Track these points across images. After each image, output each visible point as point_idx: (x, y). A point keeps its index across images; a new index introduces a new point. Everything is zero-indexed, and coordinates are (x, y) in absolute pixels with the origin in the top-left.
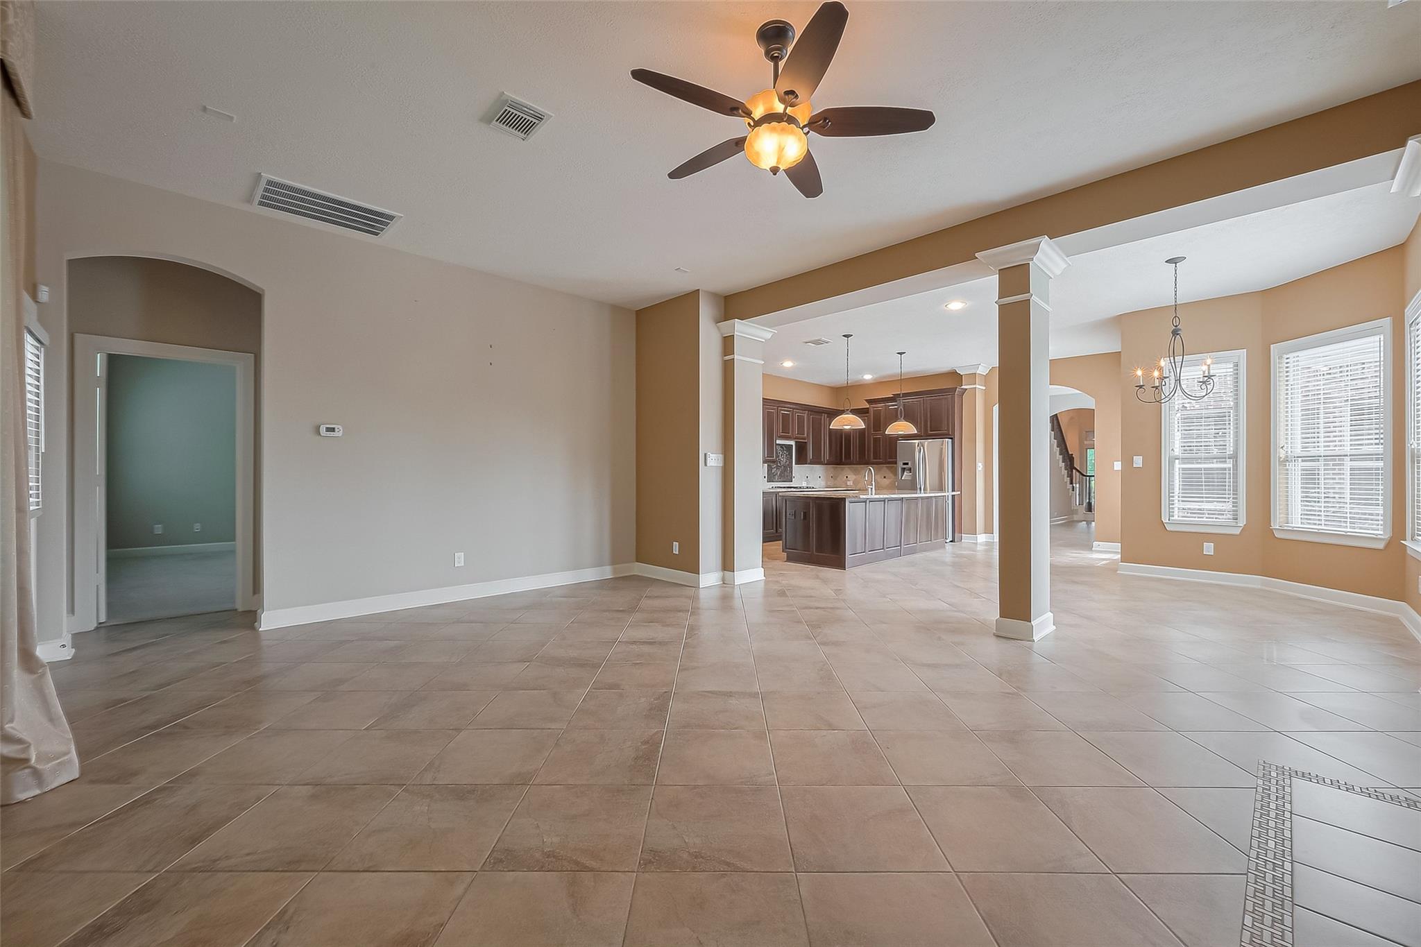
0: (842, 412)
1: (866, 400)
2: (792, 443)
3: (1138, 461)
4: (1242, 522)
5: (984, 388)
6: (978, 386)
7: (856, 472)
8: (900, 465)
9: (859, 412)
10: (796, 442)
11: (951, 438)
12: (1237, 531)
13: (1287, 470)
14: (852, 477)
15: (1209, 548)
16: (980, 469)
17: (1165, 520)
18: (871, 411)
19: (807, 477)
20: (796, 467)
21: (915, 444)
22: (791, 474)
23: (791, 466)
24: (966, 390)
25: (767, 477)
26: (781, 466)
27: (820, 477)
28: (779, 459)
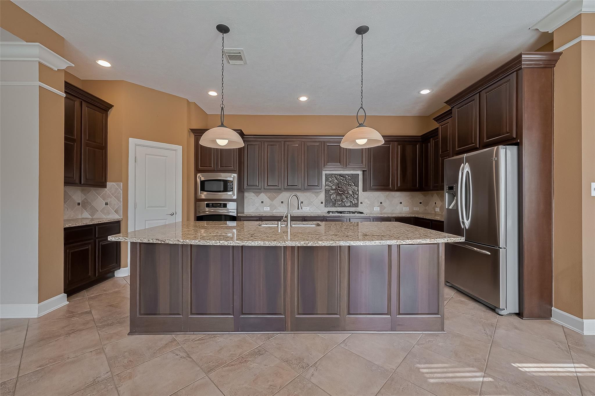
1: (435, 119)
2: (359, 172)
6: (584, 38)
8: (446, 187)
10: (363, 171)
11: (517, 144)
18: (440, 129)
19: (381, 203)
20: (363, 196)
21: (461, 161)
22: (355, 200)
23: (357, 193)
24: (560, 54)
25: (324, 203)
26: (342, 193)
27: (401, 203)
28: (339, 187)
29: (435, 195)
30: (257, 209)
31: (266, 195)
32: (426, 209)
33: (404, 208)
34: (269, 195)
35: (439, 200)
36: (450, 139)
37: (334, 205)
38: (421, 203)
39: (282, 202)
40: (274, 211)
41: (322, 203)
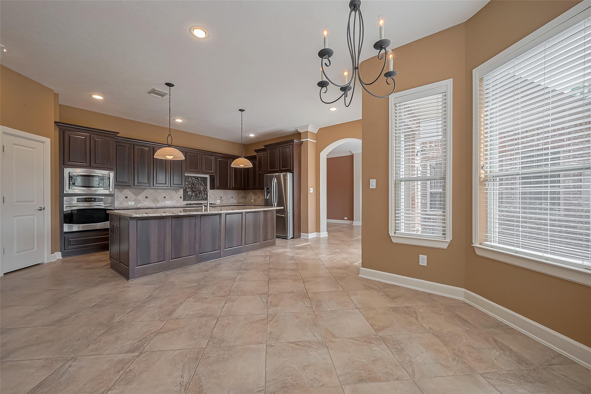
0: (238, 157)
1: (254, 150)
2: (208, 176)
3: (373, 184)
4: (449, 238)
5: (315, 142)
6: (309, 140)
7: (255, 194)
8: (265, 188)
9: (250, 158)
10: (210, 175)
11: (292, 172)
12: (445, 246)
13: (487, 189)
14: (253, 197)
15: (423, 260)
16: (311, 192)
17: (392, 234)
18: (257, 156)
19: (221, 197)
20: (211, 193)
21: (273, 176)
22: (205, 195)
23: (206, 190)
24: (303, 142)
25: (182, 198)
26: (196, 191)
27: (232, 197)
28: (194, 186)
29: (251, 192)
30: (121, 203)
31: (130, 191)
32: (245, 201)
33: (234, 201)
34: (134, 191)
35: (253, 195)
36: (257, 166)
37: (190, 199)
38: (242, 197)
39: (147, 197)
40: (139, 205)
41: (181, 198)
